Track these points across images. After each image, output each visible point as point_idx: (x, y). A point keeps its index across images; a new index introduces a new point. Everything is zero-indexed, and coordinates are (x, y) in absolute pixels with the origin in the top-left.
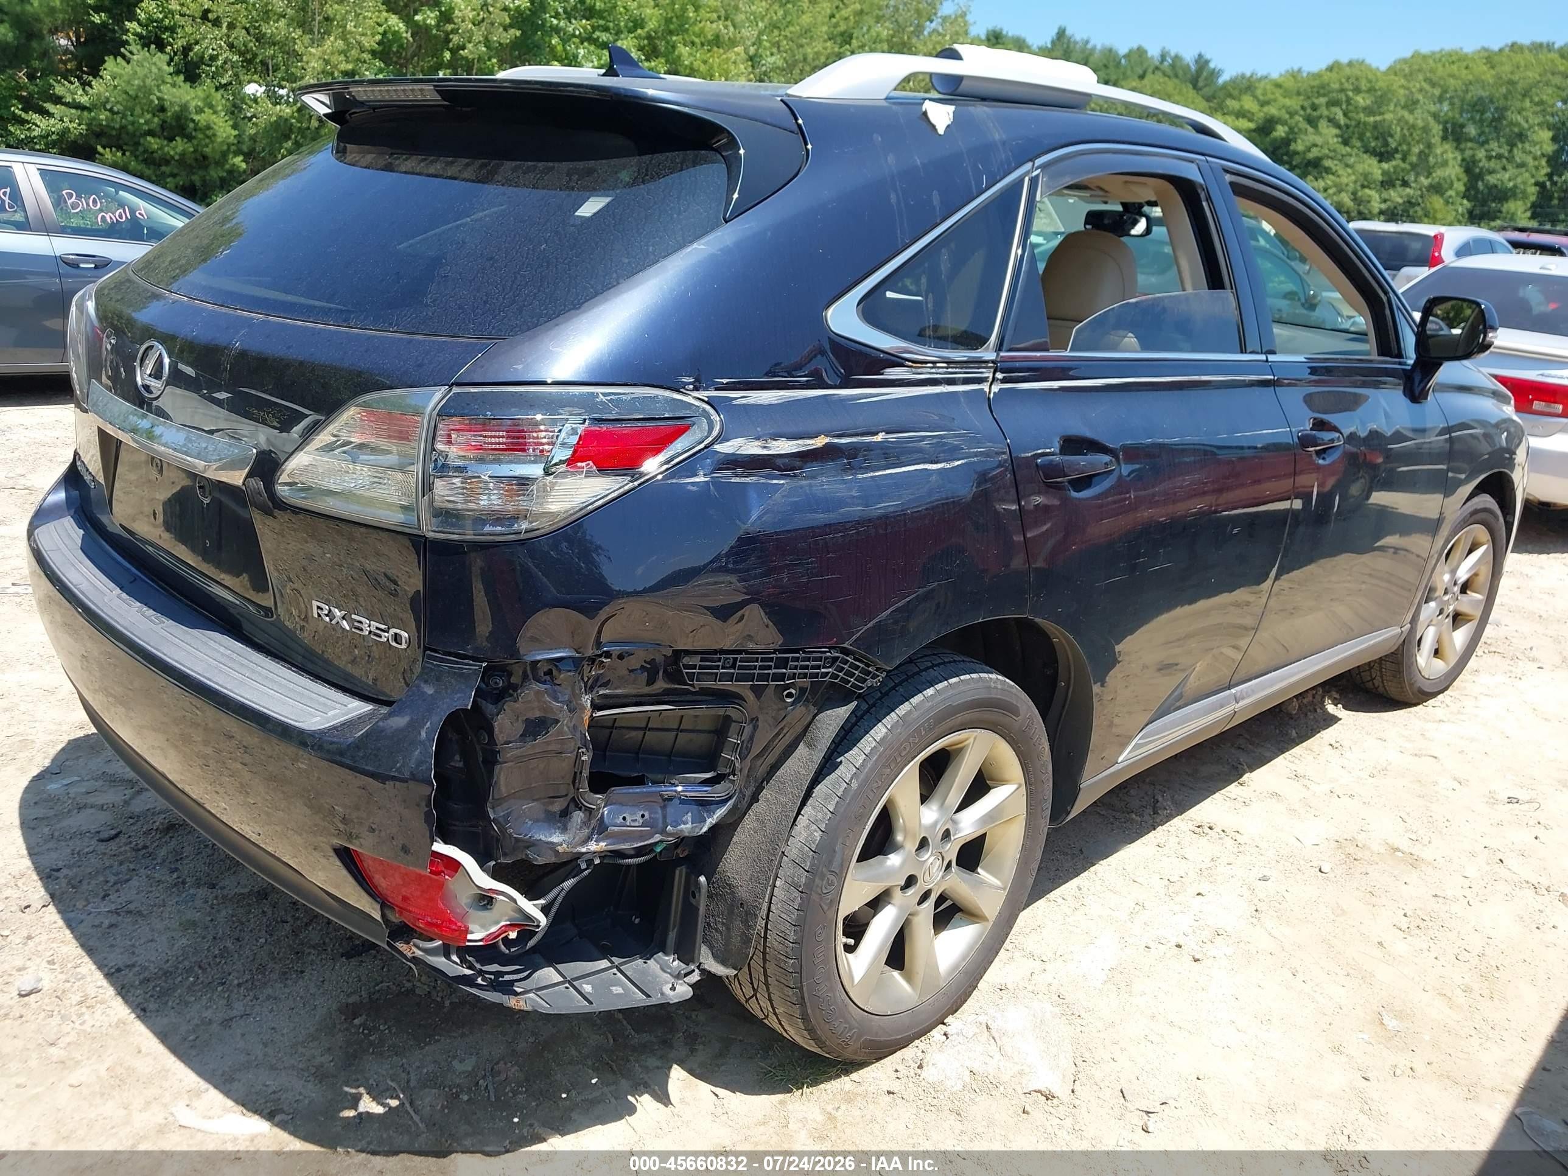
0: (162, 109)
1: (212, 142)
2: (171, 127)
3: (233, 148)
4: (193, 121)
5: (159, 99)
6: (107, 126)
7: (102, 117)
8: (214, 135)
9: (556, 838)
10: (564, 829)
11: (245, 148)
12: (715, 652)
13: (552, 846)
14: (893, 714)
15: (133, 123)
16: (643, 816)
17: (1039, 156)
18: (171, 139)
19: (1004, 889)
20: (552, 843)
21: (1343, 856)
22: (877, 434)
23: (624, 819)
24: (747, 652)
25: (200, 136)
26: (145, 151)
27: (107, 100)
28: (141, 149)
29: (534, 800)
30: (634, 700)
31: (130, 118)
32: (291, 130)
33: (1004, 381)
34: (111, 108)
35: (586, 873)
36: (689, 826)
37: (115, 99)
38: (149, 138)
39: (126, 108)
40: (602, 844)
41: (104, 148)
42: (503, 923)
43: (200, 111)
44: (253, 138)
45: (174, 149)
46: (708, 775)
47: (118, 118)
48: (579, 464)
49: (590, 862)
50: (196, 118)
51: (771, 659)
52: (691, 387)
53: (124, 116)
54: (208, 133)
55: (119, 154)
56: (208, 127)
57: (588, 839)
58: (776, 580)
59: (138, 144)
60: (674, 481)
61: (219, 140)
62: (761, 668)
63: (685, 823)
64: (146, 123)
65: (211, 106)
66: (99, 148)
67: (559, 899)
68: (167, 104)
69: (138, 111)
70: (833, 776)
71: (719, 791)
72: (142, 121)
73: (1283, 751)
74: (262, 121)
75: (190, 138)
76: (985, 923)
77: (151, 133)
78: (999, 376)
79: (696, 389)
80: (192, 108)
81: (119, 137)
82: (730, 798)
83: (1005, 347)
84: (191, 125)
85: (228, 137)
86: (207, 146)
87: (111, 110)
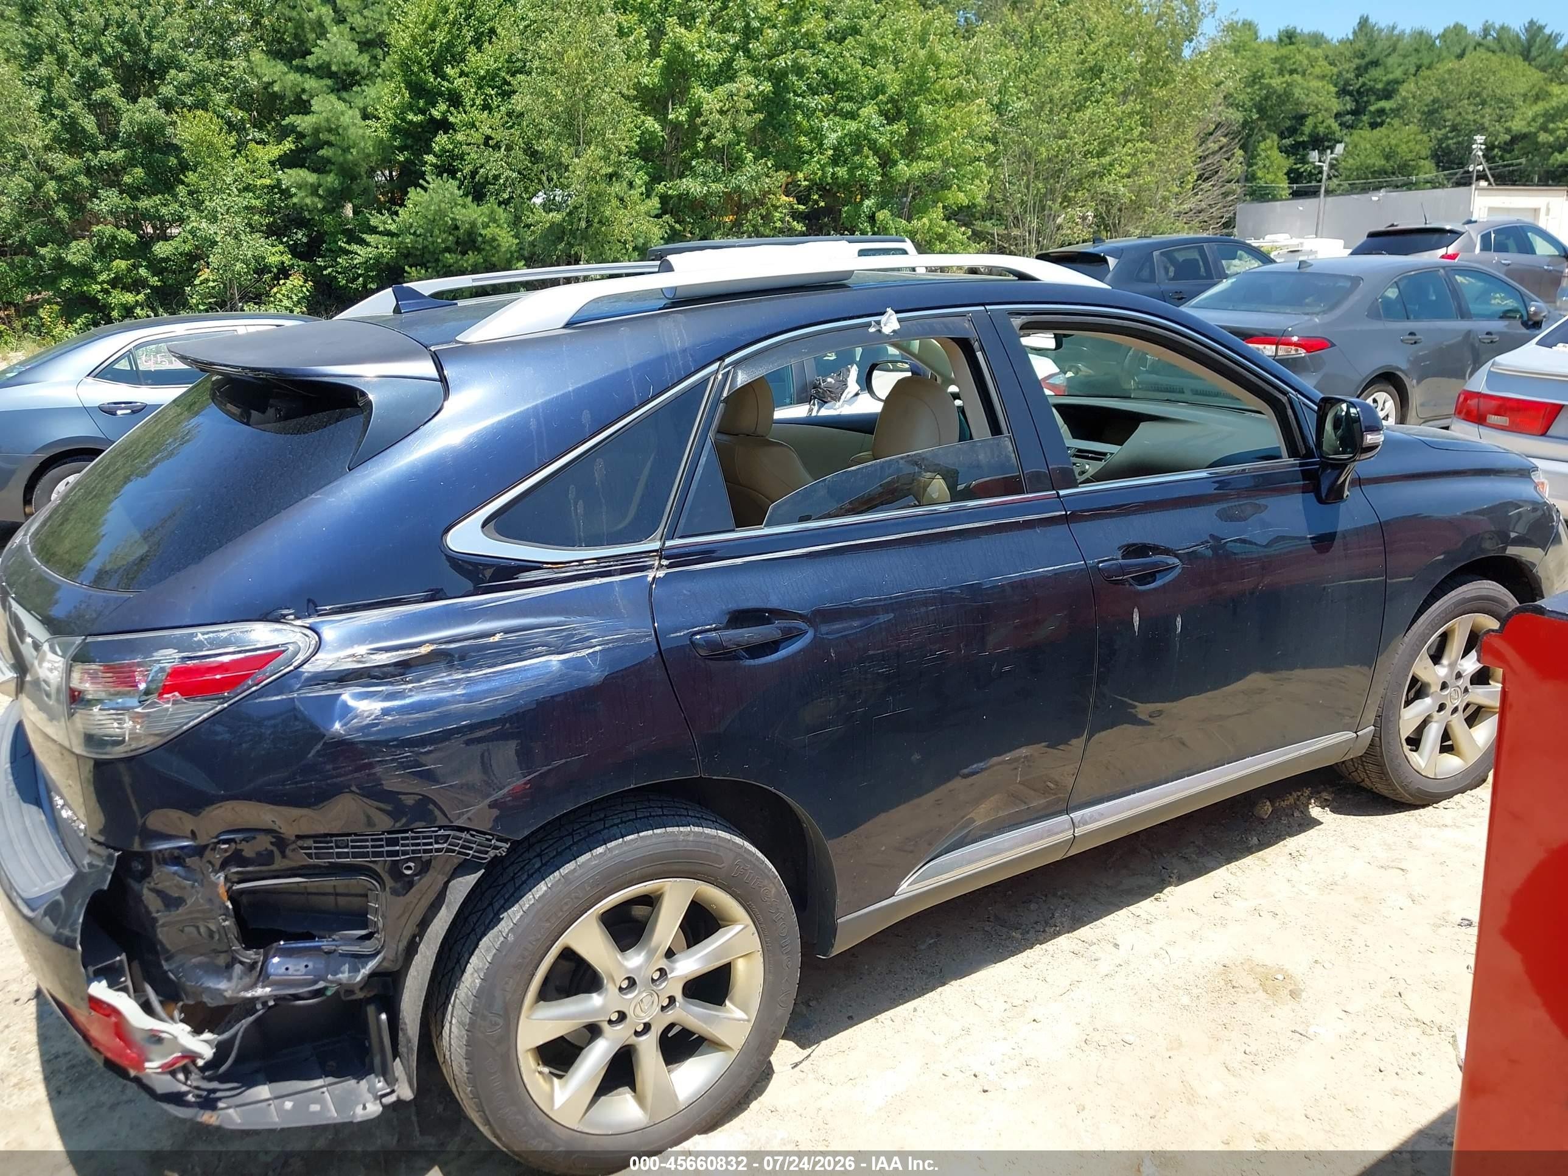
0: (457, 228)
1: (498, 252)
2: (465, 243)
3: (516, 255)
4: (481, 235)
5: (453, 219)
6: (413, 247)
7: (408, 240)
8: (499, 245)
9: (223, 985)
10: (230, 979)
11: (526, 253)
12: (326, 835)
13: (220, 992)
14: (557, 874)
15: (433, 243)
16: (306, 966)
17: (729, 354)
18: (464, 253)
19: (748, 1021)
20: (218, 990)
21: (1222, 983)
22: (494, 635)
23: (287, 969)
24: (356, 834)
25: (488, 248)
26: (444, 266)
27: (411, 225)
28: (440, 264)
29: (201, 955)
30: (271, 874)
31: (430, 239)
32: (564, 232)
33: (669, 567)
34: (415, 232)
35: (260, 1012)
36: (346, 975)
37: (417, 222)
38: (447, 255)
39: (427, 230)
40: (268, 990)
41: (411, 267)
42: (175, 1055)
43: (486, 226)
44: (532, 244)
45: (467, 261)
46: (363, 932)
47: (420, 240)
48: (166, 696)
49: (265, 1004)
50: (483, 232)
51: (381, 840)
52: (292, 617)
53: (425, 239)
54: (495, 244)
55: (423, 271)
56: (494, 239)
57: (253, 986)
58: (368, 775)
59: (437, 260)
60: (262, 700)
61: (503, 250)
62: (373, 847)
63: (343, 973)
64: (443, 242)
65: (495, 221)
66: (407, 268)
67: (240, 1034)
68: (459, 223)
69: (436, 232)
70: (496, 929)
71: (367, 947)
72: (439, 240)
73: (1229, 861)
74: (538, 229)
75: (479, 250)
76: (730, 1052)
77: (448, 250)
78: (665, 562)
79: (297, 618)
80: (479, 225)
81: (423, 255)
82: (378, 953)
83: (678, 533)
84: (480, 239)
85: (510, 246)
86: (493, 256)
87: (414, 234)
